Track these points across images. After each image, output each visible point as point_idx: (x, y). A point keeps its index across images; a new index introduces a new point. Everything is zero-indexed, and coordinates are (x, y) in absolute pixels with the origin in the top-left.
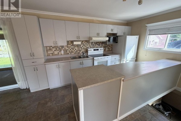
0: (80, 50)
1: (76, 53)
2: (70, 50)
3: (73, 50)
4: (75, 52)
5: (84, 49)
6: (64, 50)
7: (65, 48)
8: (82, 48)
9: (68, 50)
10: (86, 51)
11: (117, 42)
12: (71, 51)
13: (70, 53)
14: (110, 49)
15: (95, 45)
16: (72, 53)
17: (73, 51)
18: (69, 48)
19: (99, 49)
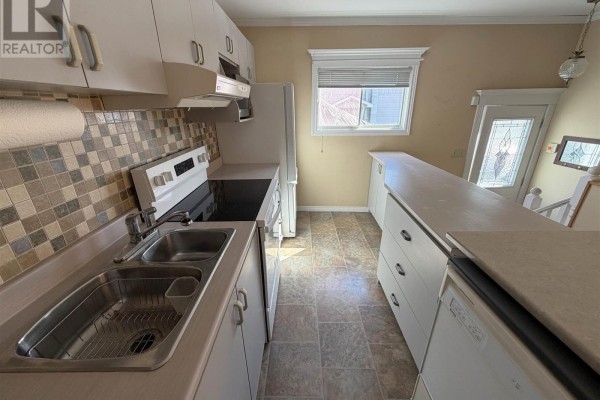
0: (75, 205)
5: (102, 181)
8: (76, 176)
10: (124, 196)
14: (215, 151)
15: (159, 134)
19: (193, 154)
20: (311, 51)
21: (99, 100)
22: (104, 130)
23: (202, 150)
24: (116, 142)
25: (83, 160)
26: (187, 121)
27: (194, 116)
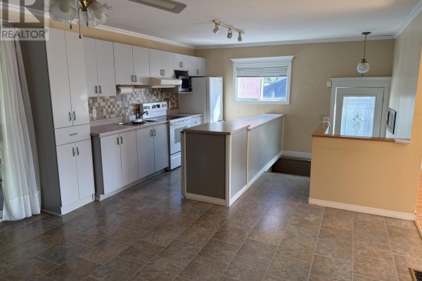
0: (127, 108)
1: (119, 116)
2: (109, 107)
3: (114, 106)
4: (116, 112)
5: (133, 105)
6: (97, 108)
7: (99, 104)
8: (129, 102)
9: (104, 107)
10: (136, 110)
11: (190, 90)
12: (109, 110)
13: (107, 117)
14: (175, 106)
15: (150, 96)
16: (112, 116)
17: (114, 109)
18: (107, 104)
19: (161, 104)
20: (232, 60)
21: (136, 87)
22: (135, 92)
23: (165, 103)
24: (138, 96)
25: (130, 99)
26: (162, 92)
27: (164, 90)
